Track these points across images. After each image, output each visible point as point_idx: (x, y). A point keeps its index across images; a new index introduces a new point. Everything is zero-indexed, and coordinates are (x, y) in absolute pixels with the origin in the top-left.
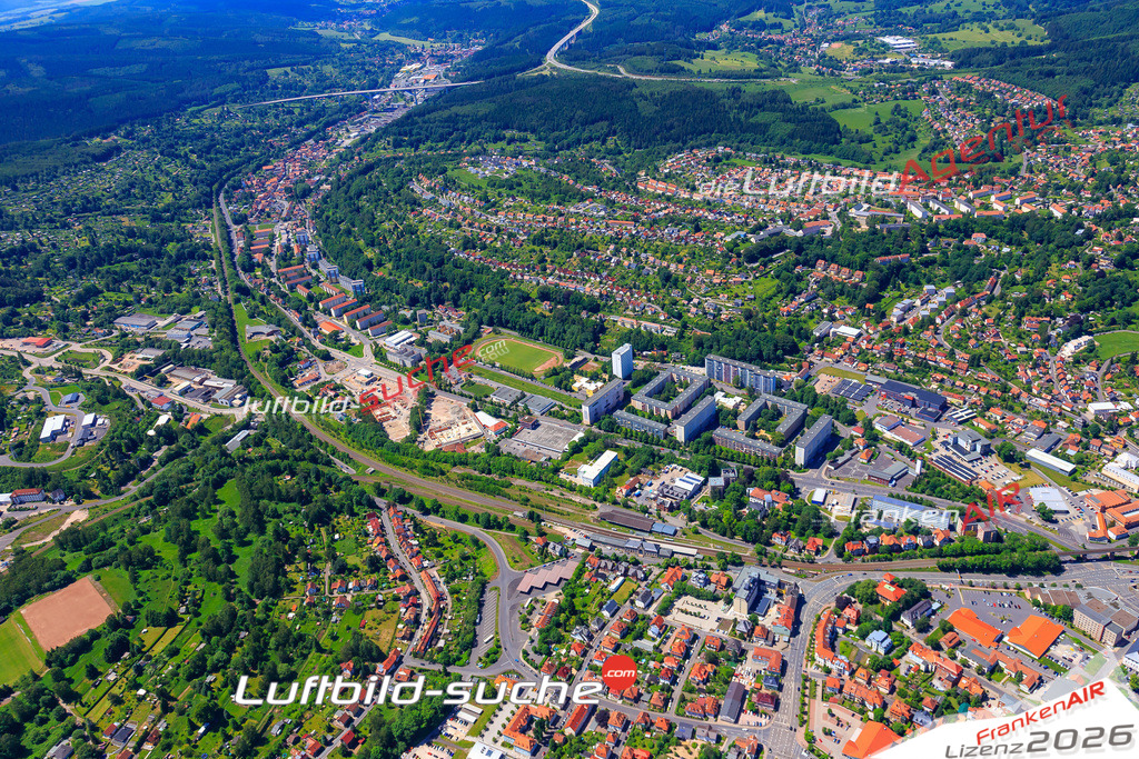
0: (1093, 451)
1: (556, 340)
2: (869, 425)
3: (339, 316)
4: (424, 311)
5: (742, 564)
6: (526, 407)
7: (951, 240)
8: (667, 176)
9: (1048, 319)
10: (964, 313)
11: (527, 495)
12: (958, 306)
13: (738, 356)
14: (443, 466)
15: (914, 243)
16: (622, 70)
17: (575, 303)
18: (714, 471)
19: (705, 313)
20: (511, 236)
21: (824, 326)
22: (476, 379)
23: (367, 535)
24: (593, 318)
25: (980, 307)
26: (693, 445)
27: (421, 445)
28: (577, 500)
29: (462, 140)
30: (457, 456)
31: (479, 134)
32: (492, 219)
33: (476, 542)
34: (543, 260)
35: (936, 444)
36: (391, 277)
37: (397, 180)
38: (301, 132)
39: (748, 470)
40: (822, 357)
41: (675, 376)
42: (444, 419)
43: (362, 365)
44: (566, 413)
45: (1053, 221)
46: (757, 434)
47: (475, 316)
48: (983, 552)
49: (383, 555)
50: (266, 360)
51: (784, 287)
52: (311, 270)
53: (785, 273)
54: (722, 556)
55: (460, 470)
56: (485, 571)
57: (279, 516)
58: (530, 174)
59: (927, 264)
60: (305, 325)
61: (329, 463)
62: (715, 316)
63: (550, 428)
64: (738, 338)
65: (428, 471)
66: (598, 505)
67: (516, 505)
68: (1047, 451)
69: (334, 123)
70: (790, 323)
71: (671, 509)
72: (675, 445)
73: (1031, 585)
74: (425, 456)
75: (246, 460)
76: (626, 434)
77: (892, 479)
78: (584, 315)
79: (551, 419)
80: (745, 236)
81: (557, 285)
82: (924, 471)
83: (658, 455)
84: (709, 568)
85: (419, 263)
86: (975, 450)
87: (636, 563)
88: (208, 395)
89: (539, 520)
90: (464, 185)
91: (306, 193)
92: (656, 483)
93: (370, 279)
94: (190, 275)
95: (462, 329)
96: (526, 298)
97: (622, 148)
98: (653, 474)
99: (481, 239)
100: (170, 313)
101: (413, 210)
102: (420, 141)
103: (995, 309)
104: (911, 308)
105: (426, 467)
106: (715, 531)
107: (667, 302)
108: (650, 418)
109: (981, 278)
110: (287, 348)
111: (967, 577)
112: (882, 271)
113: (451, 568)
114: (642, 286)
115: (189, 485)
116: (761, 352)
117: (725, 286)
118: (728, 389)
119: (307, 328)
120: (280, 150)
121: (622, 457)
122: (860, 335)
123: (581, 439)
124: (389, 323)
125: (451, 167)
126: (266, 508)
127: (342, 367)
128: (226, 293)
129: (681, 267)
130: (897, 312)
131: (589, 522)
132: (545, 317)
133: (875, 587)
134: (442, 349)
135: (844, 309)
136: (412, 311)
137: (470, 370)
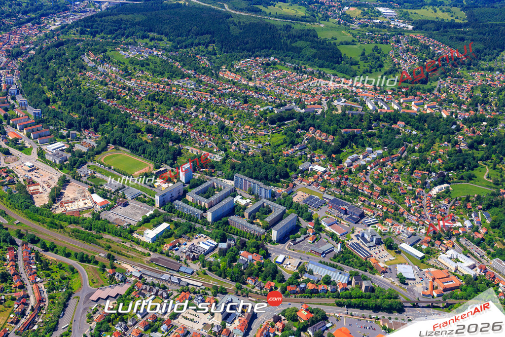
0: (436, 247)
1: (152, 157)
2: (318, 223)
3: (22, 130)
4: (75, 132)
5: (226, 293)
6: (124, 193)
7: (386, 124)
8: (237, 70)
9: (428, 173)
10: (384, 165)
11: (111, 245)
12: (382, 160)
13: (254, 176)
14: (63, 223)
15: (365, 124)
16: (226, 6)
17: (166, 136)
18: (223, 240)
19: (240, 150)
20: (136, 94)
21: (307, 164)
22: (97, 175)
23: (5, 260)
24: (176, 147)
25: (392, 162)
26: (216, 224)
27: (54, 210)
28: (140, 250)
29: (123, 35)
30: (74, 219)
31: (134, 32)
32: (128, 83)
33: (72, 269)
34: (153, 110)
35: (353, 236)
36: (59, 110)
37: (75, 53)
38: (25, 17)
39: (243, 240)
40: (302, 182)
41: (215, 184)
42: (72, 196)
43: (29, 160)
44: (146, 199)
45: (442, 120)
46: (254, 221)
47: (106, 138)
48: (362, 297)
49: (11, 272)
51: (288, 140)
52: (11, 101)
53: (290, 132)
54: (216, 288)
55: (73, 227)
56: (73, 287)
58: (156, 59)
59: (370, 136)
62: (245, 152)
63: (134, 207)
64: (256, 166)
65: (53, 225)
66: (151, 253)
67: (103, 250)
68: (411, 245)
69: (47, 15)
70: (287, 160)
71: (194, 259)
72: (206, 223)
73: (384, 317)
74: (53, 217)
76: (179, 214)
77: (323, 253)
78: (170, 144)
79: (138, 202)
80: (272, 109)
81: (158, 125)
82: (342, 250)
83: (194, 228)
84: (206, 294)
85: (78, 103)
86: (373, 241)
87: (164, 288)
89: (114, 259)
90: (115, 60)
91: (19, 54)
92: (189, 244)
93: (46, 109)
95: (96, 145)
96: (138, 130)
97: (217, 52)
98: (189, 238)
99: (118, 94)
101: (80, 72)
102: (96, 32)
103: (401, 164)
104: (357, 159)
105: (52, 223)
106: (216, 274)
107: (219, 142)
108: (195, 207)
109: (398, 147)
111: (350, 311)
112: (343, 137)
113: (53, 284)
116: (267, 175)
117: (254, 136)
118: (244, 195)
120: (8, 26)
121: (173, 227)
122: (325, 172)
123: (151, 215)
124: (52, 136)
125: (110, 49)
127: (16, 160)
129: (232, 122)
130: (348, 161)
131: (143, 263)
132: (147, 143)
133: (296, 311)
134: (81, 155)
135: (319, 156)
136: (67, 132)
137: (95, 169)
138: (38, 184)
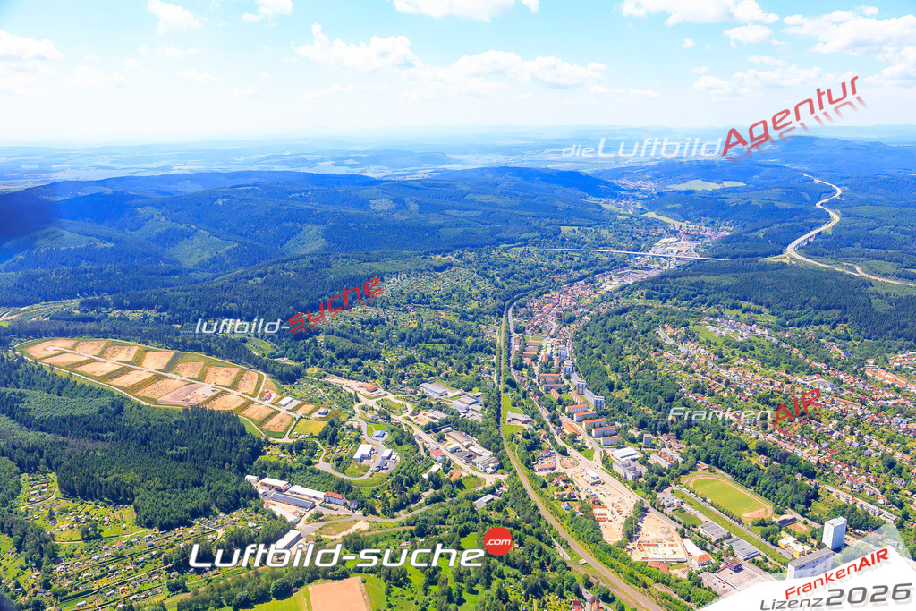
1: (768, 493)
3: (580, 421)
4: (650, 435)
6: (731, 548)
8: (897, 369)
14: (647, 579)
16: (858, 269)
17: (791, 464)
20: (738, 390)
22: (686, 507)
24: (807, 483)
27: (629, 553)
29: (703, 303)
30: (664, 577)
31: (719, 300)
32: (723, 373)
36: (627, 400)
37: (646, 324)
38: (577, 274)
42: (653, 536)
43: (591, 467)
44: (770, 566)
47: (695, 451)
50: (517, 443)
52: (564, 380)
55: (660, 588)
57: (503, 577)
58: (763, 341)
60: (552, 422)
61: (550, 544)
63: (752, 575)
65: (632, 579)
69: (602, 271)
74: (632, 565)
75: (487, 520)
78: (798, 477)
79: (753, 566)
81: (775, 443)
85: (653, 394)
88: (470, 458)
90: (702, 339)
91: (571, 320)
93: (610, 397)
94: (477, 363)
95: (680, 460)
96: (744, 448)
97: (851, 336)
99: (710, 387)
100: (458, 388)
101: (655, 351)
102: (667, 297)
105: (631, 575)
107: (888, 487)
110: (535, 437)
114: (862, 465)
115: (442, 526)
119: (553, 425)
120: (558, 285)
124: (618, 438)
125: (692, 322)
126: (495, 567)
127: (575, 464)
128: (499, 382)
129: (907, 457)
132: (760, 469)
134: (661, 472)
136: (640, 433)
137: (682, 498)
138: (605, 507)
